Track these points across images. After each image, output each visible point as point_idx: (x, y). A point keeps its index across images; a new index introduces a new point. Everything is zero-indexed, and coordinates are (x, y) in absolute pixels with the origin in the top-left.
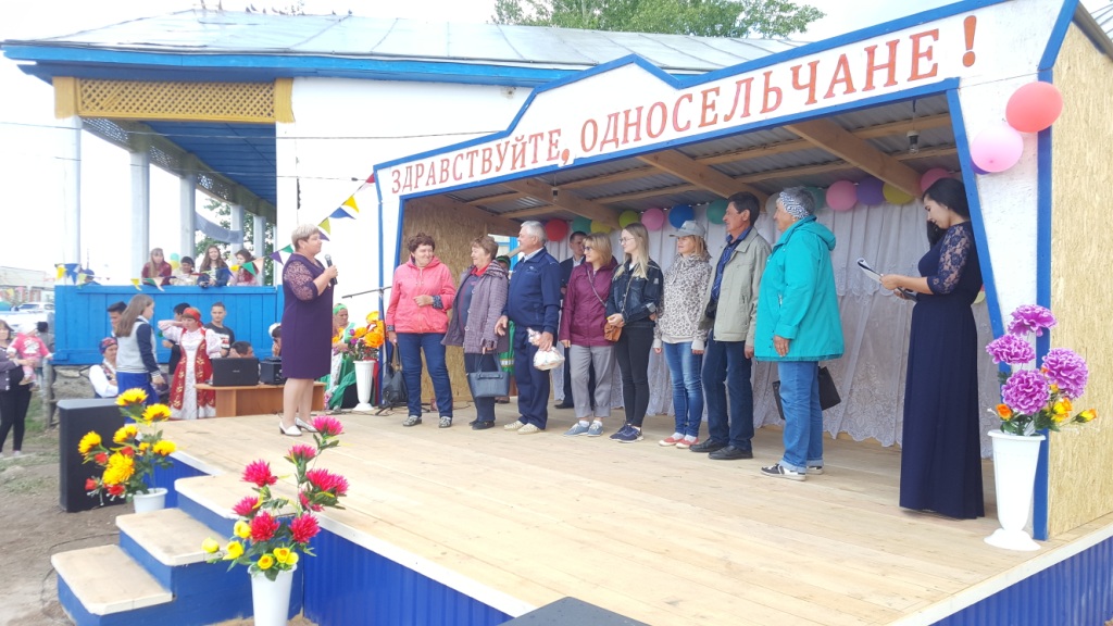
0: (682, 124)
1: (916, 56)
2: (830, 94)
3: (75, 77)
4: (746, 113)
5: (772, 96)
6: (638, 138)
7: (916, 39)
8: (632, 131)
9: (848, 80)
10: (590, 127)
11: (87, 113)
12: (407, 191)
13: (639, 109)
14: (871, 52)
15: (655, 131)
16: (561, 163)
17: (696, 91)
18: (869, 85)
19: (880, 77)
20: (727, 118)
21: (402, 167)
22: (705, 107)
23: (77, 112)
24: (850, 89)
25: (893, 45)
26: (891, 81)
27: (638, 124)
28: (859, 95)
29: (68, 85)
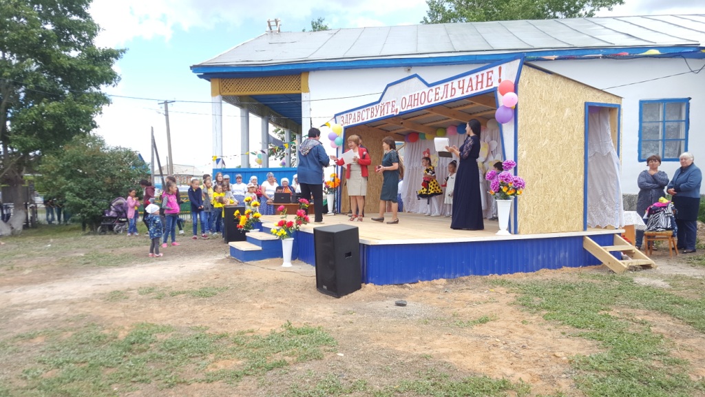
0: (430, 100)
1: (488, 79)
2: (467, 91)
3: (219, 78)
4: (447, 97)
5: (453, 90)
6: (417, 105)
7: (488, 73)
8: (416, 101)
9: (472, 86)
10: (404, 100)
11: (224, 94)
12: (346, 125)
13: (418, 94)
14: (477, 77)
15: (422, 102)
16: (395, 113)
17: (434, 88)
18: (477, 89)
19: (479, 85)
20: (442, 98)
21: (344, 115)
22: (436, 94)
23: (220, 93)
24: (472, 90)
25: (482, 75)
26: (482, 88)
27: (418, 99)
28: (474, 92)
29: (217, 82)
